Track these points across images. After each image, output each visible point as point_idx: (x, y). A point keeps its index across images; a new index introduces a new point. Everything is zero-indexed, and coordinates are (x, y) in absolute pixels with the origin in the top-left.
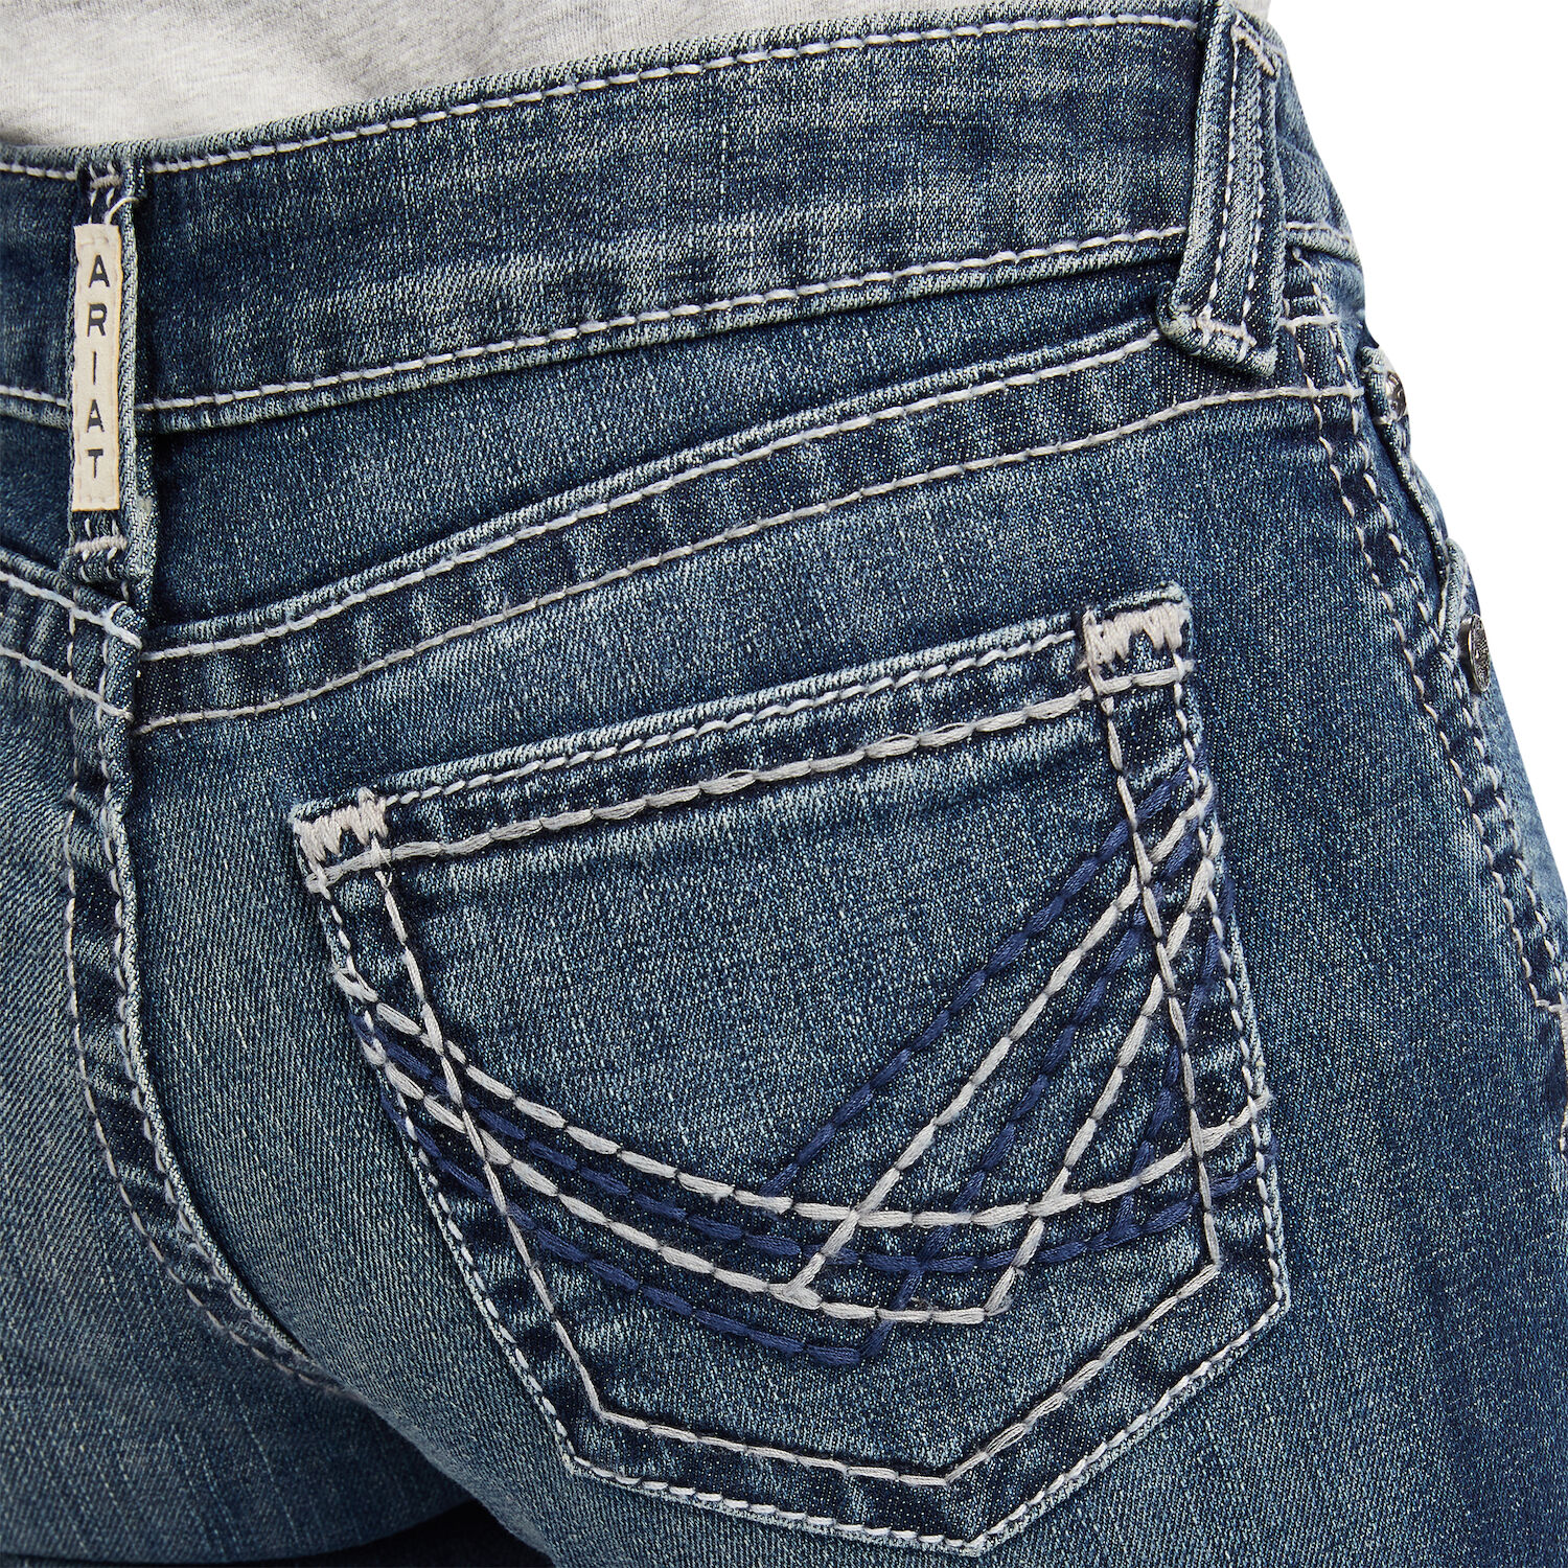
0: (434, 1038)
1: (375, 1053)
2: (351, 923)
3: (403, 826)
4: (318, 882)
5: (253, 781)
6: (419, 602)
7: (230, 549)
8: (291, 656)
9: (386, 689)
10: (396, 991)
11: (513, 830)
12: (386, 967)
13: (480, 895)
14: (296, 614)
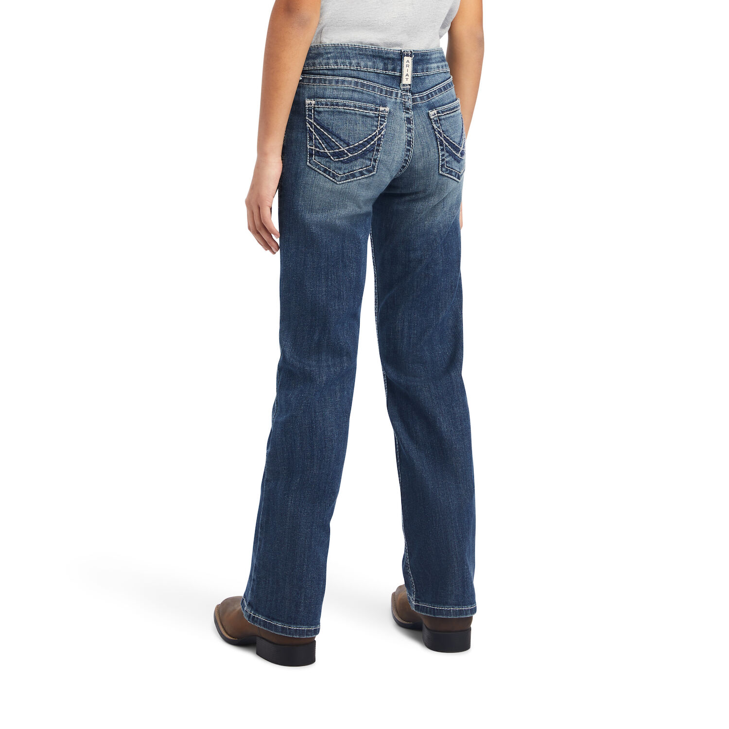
0: (441, 132)
1: (437, 133)
2: (435, 121)
3: (438, 113)
4: (432, 117)
5: (423, 109)
6: (433, 93)
7: (417, 88)
8: (425, 97)
9: (433, 100)
10: (439, 127)
11: (446, 113)
12: (438, 125)
13: (443, 119)
14: (425, 94)
